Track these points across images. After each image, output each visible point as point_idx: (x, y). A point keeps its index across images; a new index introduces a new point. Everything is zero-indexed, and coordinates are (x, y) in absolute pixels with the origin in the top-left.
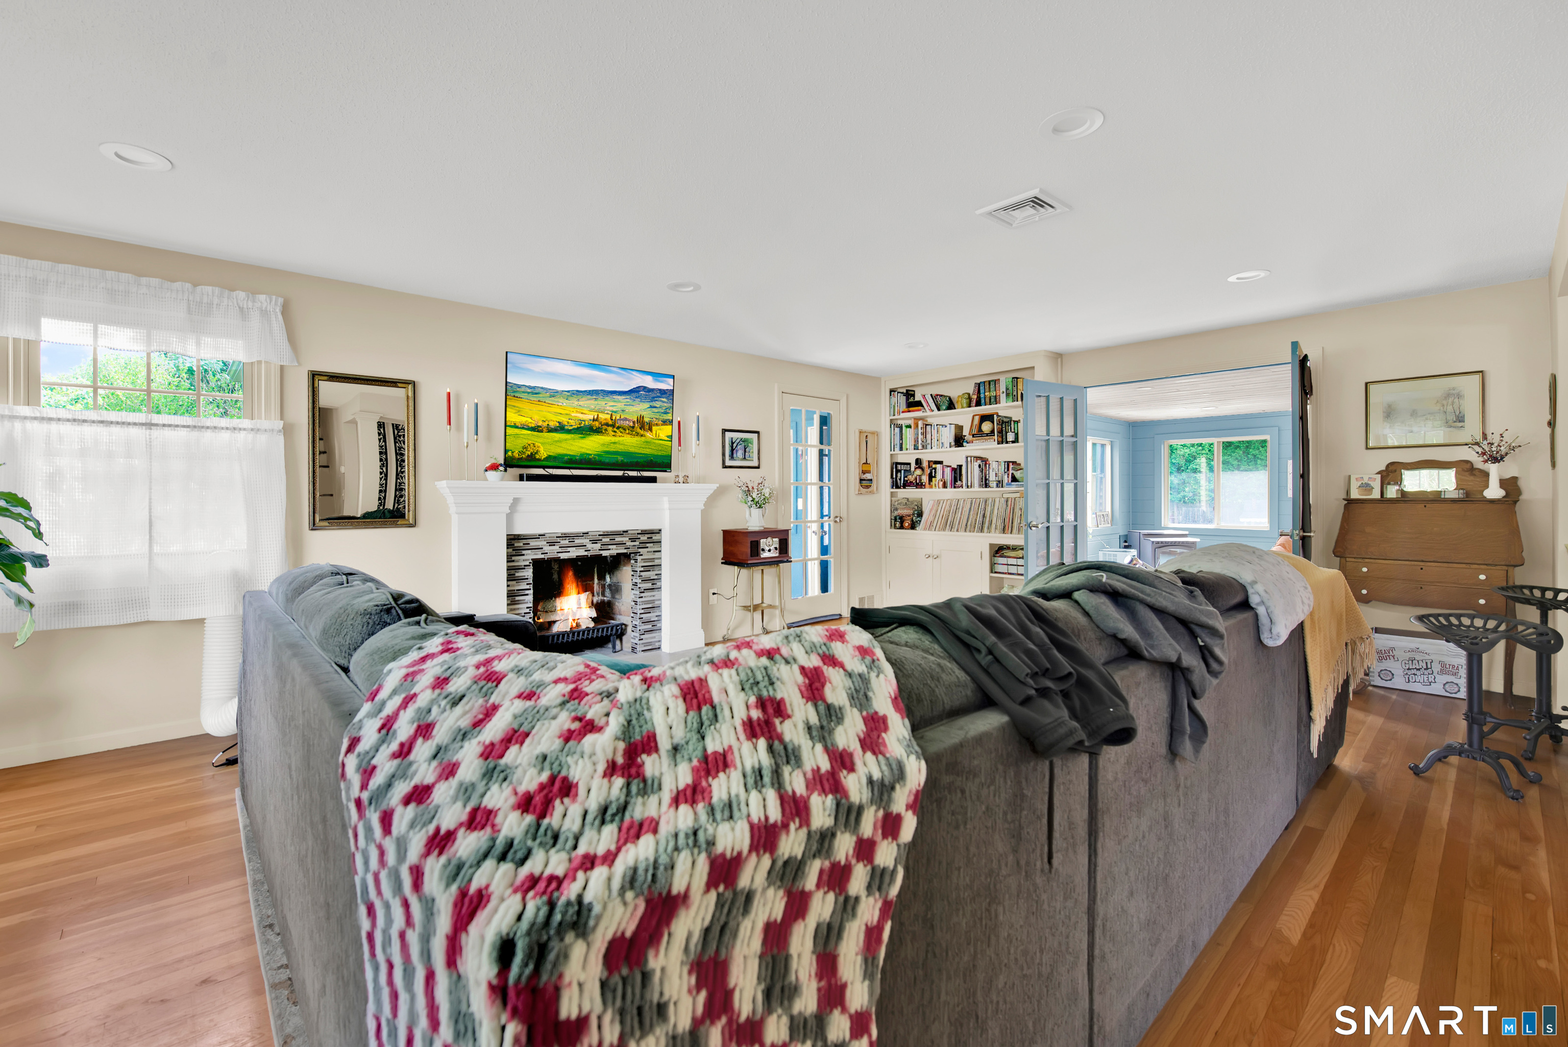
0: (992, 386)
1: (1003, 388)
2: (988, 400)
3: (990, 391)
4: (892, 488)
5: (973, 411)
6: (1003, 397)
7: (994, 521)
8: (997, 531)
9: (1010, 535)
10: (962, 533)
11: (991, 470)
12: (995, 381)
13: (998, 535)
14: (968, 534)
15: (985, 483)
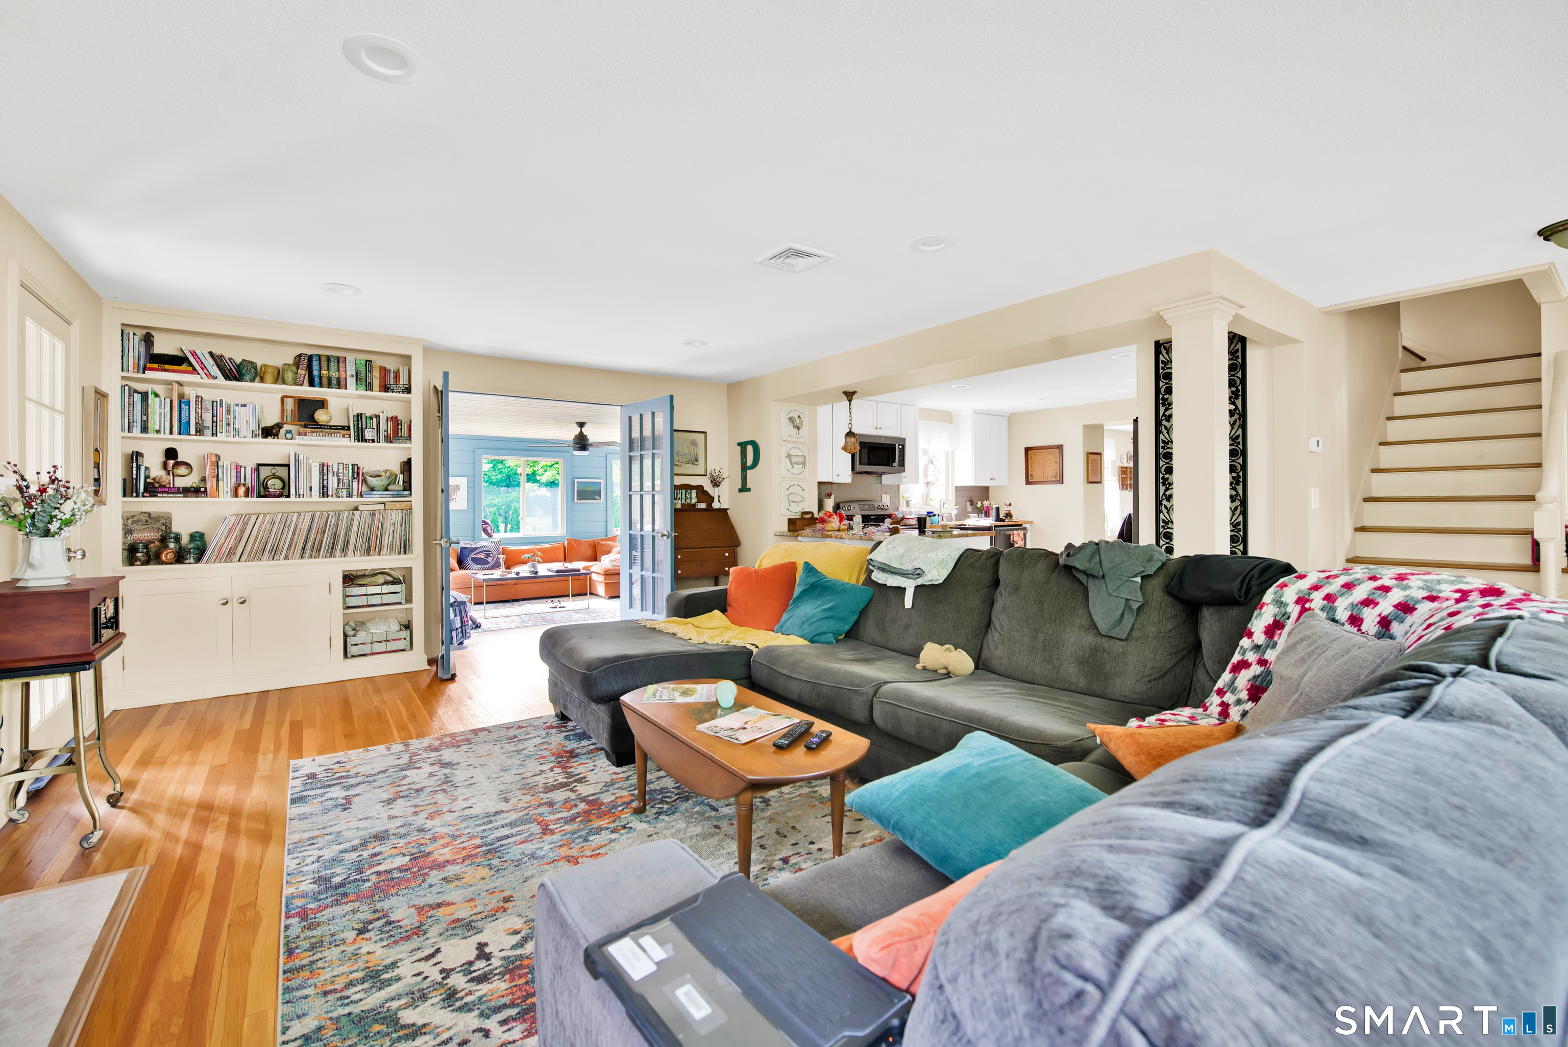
0: (333, 365)
1: (351, 370)
2: (325, 381)
3: (328, 370)
4: (124, 496)
5: (283, 390)
6: (351, 382)
7: (352, 541)
8: (357, 553)
9: (377, 557)
10: (295, 562)
11: (330, 475)
12: (338, 359)
13: (358, 558)
14: (306, 561)
15: (324, 493)
